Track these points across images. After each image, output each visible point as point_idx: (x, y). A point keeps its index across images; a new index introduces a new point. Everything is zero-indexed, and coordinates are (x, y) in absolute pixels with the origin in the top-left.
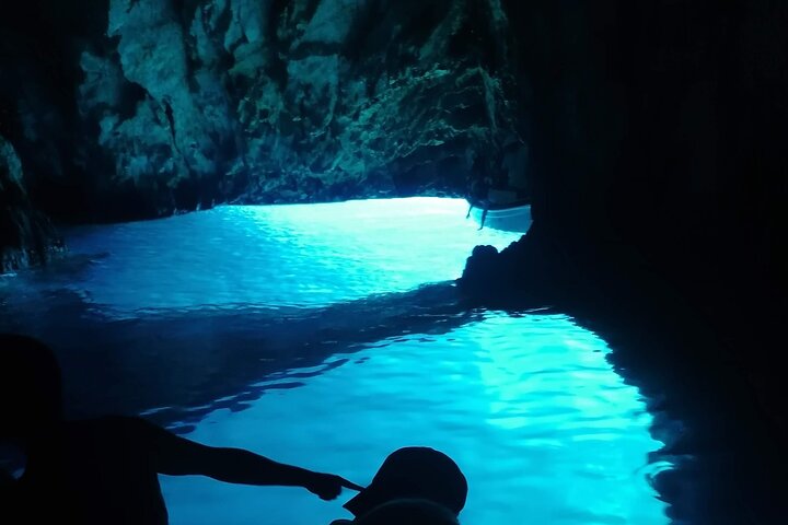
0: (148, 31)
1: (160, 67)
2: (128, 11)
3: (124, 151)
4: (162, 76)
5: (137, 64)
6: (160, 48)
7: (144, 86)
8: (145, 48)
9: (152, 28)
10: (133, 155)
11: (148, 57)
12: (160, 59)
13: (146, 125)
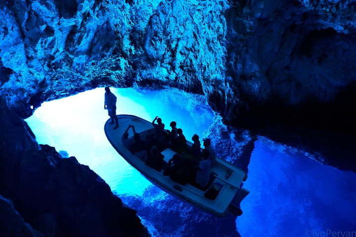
0: (12, 47)
1: (17, 61)
2: (3, 39)
3: (7, 95)
4: (19, 64)
5: (9, 60)
6: (17, 53)
7: (12, 69)
8: (11, 54)
9: (13, 46)
10: (10, 95)
11: (13, 57)
12: (17, 58)
13: (13, 83)
